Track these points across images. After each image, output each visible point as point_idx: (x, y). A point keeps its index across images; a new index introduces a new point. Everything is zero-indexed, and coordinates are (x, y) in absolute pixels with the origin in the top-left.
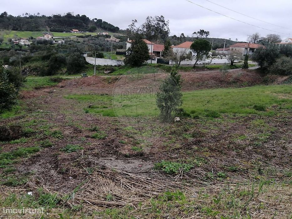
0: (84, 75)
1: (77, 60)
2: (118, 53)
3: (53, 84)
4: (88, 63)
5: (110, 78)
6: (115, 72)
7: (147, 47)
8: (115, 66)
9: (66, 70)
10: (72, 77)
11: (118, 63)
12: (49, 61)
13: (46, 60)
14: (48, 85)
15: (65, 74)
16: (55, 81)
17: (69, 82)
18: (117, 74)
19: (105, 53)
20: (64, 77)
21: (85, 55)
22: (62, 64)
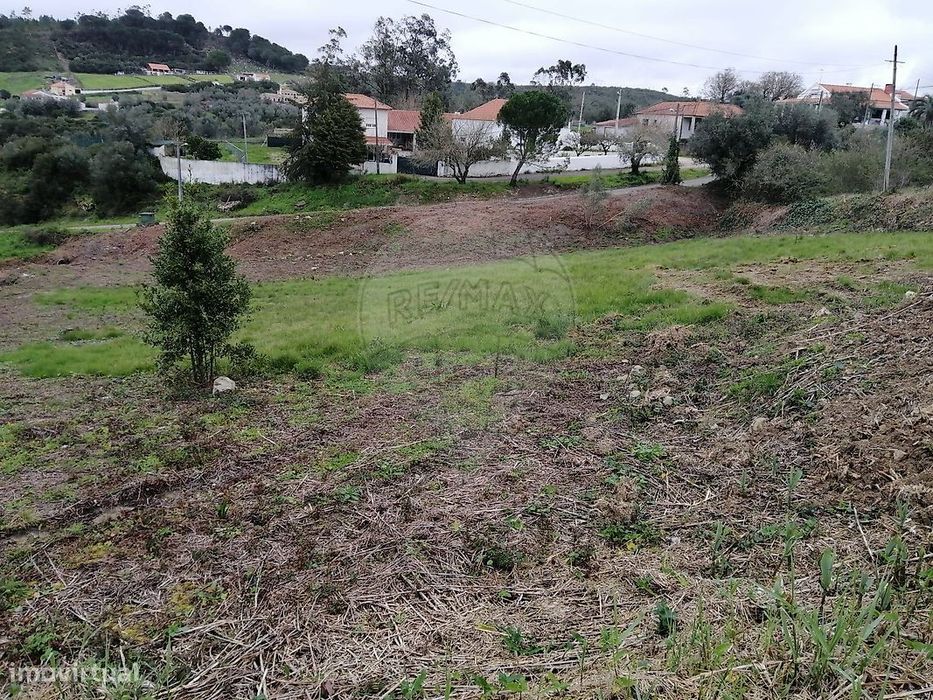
0: (145, 218)
1: (126, 169)
2: (274, 143)
3: (35, 251)
4: (167, 179)
5: (230, 226)
6: (255, 204)
7: (357, 119)
8: (259, 185)
9: (89, 201)
10: (103, 227)
11: (268, 174)
12: (30, 173)
13: (20, 170)
14: (13, 255)
15: (84, 216)
16: (42, 240)
17: (91, 242)
18: (259, 211)
19: (224, 144)
20: (76, 227)
21: (159, 152)
22: (76, 183)
